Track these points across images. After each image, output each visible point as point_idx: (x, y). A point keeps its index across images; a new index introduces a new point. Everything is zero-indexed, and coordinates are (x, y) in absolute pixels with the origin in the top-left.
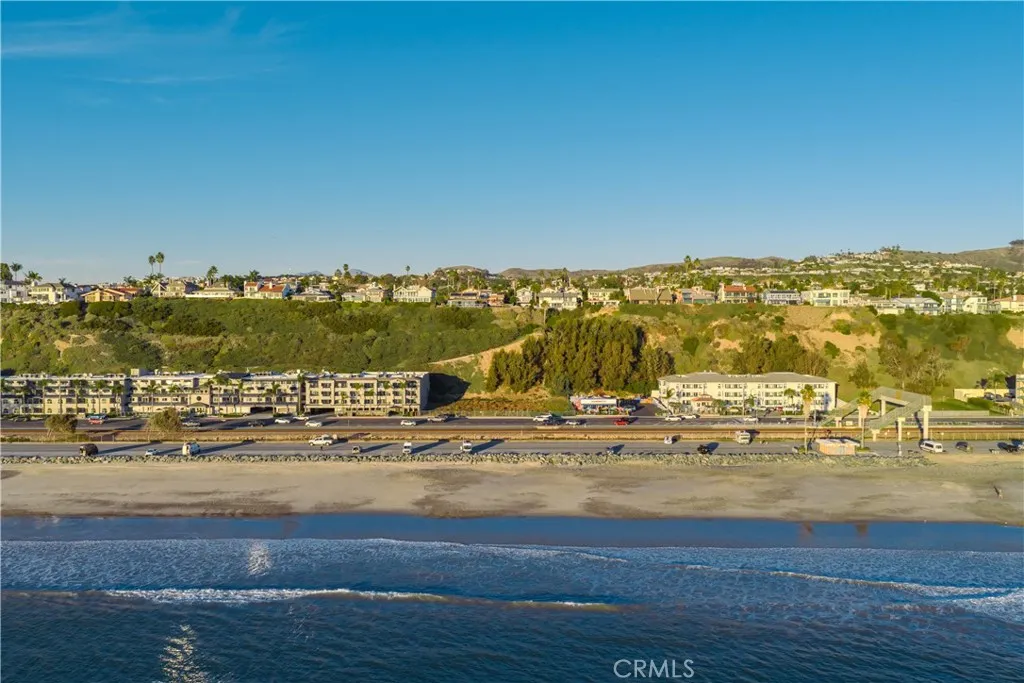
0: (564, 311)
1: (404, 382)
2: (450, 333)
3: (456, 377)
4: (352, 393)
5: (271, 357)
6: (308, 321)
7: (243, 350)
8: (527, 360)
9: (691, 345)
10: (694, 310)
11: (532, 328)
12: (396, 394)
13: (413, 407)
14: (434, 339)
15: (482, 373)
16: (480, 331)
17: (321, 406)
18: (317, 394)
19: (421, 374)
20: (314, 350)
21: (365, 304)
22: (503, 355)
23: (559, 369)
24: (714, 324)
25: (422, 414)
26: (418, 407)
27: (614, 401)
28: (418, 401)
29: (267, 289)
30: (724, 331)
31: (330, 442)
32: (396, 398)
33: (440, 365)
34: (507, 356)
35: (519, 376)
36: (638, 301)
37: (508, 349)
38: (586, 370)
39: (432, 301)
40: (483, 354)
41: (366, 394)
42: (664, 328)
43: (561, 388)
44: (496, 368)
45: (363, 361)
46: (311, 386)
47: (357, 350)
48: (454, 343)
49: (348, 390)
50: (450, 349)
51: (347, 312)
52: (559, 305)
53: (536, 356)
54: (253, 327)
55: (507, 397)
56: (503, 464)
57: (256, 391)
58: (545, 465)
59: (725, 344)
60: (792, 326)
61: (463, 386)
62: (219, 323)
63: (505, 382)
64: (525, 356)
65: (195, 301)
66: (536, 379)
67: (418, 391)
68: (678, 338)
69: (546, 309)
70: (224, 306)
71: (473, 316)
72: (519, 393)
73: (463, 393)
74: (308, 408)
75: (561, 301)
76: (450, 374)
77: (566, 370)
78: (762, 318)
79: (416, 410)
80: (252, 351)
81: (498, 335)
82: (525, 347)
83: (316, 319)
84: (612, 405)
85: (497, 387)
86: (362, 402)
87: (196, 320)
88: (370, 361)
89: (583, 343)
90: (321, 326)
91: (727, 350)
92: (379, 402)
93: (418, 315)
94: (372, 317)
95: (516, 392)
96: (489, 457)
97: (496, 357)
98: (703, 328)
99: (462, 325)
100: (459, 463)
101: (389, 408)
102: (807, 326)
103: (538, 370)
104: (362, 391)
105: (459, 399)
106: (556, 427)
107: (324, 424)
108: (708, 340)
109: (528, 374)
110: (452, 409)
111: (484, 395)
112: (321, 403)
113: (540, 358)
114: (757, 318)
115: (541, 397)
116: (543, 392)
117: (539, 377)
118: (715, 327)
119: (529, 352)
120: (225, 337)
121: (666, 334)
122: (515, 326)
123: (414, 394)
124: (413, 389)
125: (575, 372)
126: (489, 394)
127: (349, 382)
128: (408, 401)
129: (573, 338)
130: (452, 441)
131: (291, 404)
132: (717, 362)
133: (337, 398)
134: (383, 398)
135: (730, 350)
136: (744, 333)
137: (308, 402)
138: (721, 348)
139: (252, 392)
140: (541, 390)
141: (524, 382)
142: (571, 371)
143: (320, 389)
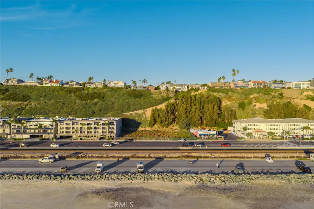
0: (182, 91)
1: (107, 122)
2: (132, 100)
3: (135, 120)
4: (81, 128)
5: (49, 111)
6: (69, 95)
7: (36, 107)
8: (168, 112)
9: (242, 106)
10: (240, 91)
11: (168, 98)
12: (104, 128)
13: (112, 135)
14: (125, 103)
15: (146, 118)
16: (146, 99)
17: (65, 134)
18: (63, 128)
19: (117, 119)
20: (69, 108)
21: (95, 88)
22: (156, 110)
23: (184, 117)
24: (252, 96)
25: (116, 139)
26: (115, 135)
27: (215, 133)
28: (115, 132)
29: (53, 82)
30: (257, 100)
31: (52, 160)
32: (104, 130)
33: (127, 114)
34: (158, 110)
35: (164, 119)
36: (215, 87)
37: (159, 107)
38: (197, 117)
39: (124, 87)
40: (147, 109)
41: (88, 128)
42: (229, 98)
43: (185, 125)
44: (153, 116)
45: (91, 112)
46: (61, 124)
47: (89, 108)
48: (134, 104)
49: (79, 126)
50: (132, 107)
51: (86, 92)
52: (180, 89)
53: (172, 110)
54: (43, 98)
55: (159, 129)
56: (167, 182)
57: (33, 127)
58: (198, 184)
59: (258, 105)
60: (287, 97)
61: (138, 124)
62: (28, 96)
63: (158, 123)
64: (167, 110)
65: (20, 86)
66: (172, 121)
67: (115, 127)
68: (236, 103)
69: (174, 91)
70: (33, 89)
71: (142, 93)
72: (164, 128)
73: (138, 127)
74: (58, 136)
75: (181, 87)
76: (132, 119)
77: (187, 117)
78: (273, 94)
79: (114, 137)
80: (41, 108)
81: (154, 101)
82: (167, 106)
83: (72, 94)
84: (214, 135)
85: (154, 125)
86: (86, 132)
87: (19, 94)
88: (94, 113)
89: (194, 104)
90: (74, 97)
91: (260, 108)
92: (95, 132)
93: (118, 92)
94: (97, 94)
95: (163, 127)
96: (156, 176)
97: (153, 110)
98: (246, 99)
99: (137, 97)
100: (134, 181)
101: (99, 136)
102: (293, 98)
103: (173, 117)
104: (86, 127)
105: (136, 130)
106: (190, 148)
107: (61, 145)
108: (250, 103)
109: (169, 119)
110: (132, 136)
111: (148, 129)
112: (65, 133)
113: (173, 112)
114: (270, 94)
115: (175, 130)
116: (176, 127)
117: (174, 120)
118: (253, 98)
119: (169, 109)
120: (30, 102)
121: (230, 101)
122: (161, 97)
123: (113, 128)
124: (113, 126)
125: (192, 118)
126: (150, 128)
127: (79, 122)
128: (109, 132)
129: (189, 102)
130: (131, 159)
131: (51, 133)
132: (256, 113)
133: (74, 130)
134: (97, 130)
135: (261, 108)
136: (267, 101)
137: (59, 132)
138: (257, 107)
139: (31, 127)
140: (174, 126)
141: (167, 122)
142: (189, 117)
143: (65, 126)
